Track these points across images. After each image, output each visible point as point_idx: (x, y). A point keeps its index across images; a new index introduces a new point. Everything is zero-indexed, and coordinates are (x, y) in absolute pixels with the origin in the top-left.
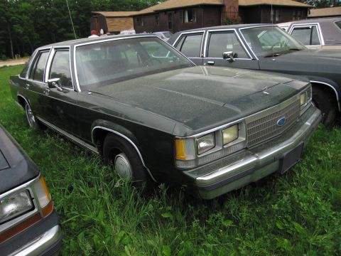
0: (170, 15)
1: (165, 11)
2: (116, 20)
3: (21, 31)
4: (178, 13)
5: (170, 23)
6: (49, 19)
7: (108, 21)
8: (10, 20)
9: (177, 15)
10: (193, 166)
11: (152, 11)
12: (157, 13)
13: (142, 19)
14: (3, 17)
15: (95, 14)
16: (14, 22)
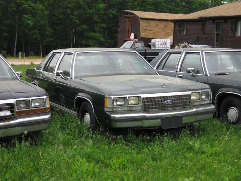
0: (219, 24)
1: (214, 19)
2: (153, 23)
3: (31, 23)
4: (229, 23)
5: (218, 35)
6: (69, 11)
7: (142, 23)
8: (21, 8)
9: (227, 26)
10: (111, 110)
11: (197, 18)
12: (203, 20)
13: (185, 25)
14: (12, 4)
15: (127, 13)
16: (25, 11)
